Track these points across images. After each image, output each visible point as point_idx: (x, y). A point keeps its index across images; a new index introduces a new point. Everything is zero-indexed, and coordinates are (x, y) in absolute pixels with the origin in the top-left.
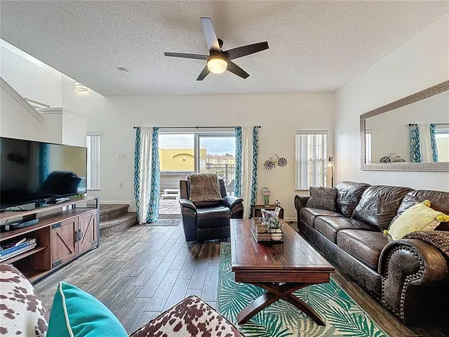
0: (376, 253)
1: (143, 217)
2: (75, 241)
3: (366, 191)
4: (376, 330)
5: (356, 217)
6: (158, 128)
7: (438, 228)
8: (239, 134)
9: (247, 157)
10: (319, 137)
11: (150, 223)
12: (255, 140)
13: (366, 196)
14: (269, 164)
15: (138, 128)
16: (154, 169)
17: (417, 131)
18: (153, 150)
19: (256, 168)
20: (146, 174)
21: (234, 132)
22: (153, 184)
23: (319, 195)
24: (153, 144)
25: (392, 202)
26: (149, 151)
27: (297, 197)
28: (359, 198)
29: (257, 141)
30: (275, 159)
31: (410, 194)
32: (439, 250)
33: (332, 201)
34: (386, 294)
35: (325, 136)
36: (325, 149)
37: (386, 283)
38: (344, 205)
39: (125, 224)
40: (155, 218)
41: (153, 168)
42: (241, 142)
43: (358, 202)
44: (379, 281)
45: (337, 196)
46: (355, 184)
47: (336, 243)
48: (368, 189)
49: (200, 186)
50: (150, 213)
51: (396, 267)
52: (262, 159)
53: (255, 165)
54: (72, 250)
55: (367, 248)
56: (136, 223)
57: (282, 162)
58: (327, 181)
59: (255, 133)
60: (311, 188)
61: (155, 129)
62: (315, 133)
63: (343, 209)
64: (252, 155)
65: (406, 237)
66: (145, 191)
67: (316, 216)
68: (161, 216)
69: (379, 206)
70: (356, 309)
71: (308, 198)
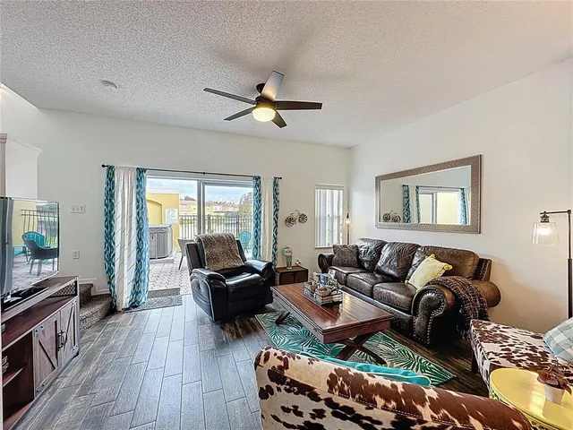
0: (409, 299)
1: (124, 299)
2: (57, 349)
3: (384, 248)
4: (416, 357)
5: (379, 272)
6: (145, 170)
7: (444, 275)
8: (258, 185)
9: (267, 213)
10: (336, 192)
11: (136, 307)
12: (276, 194)
13: (386, 253)
14: (290, 221)
15: (111, 168)
16: (140, 229)
17: (408, 191)
18: (138, 201)
19: (277, 226)
20: (127, 237)
21: (252, 183)
22: (139, 250)
23: (343, 253)
24: (138, 193)
25: (407, 257)
26: (131, 203)
27: (321, 256)
28: (379, 254)
29: (277, 194)
30: (296, 216)
31: (419, 249)
32: (450, 289)
33: (355, 258)
34: (417, 329)
35: (341, 192)
36: (341, 205)
37: (417, 320)
38: (367, 261)
39: (99, 314)
40: (143, 298)
41: (138, 227)
42: (260, 195)
43: (379, 257)
44: (411, 321)
45: (358, 253)
46: (373, 240)
47: (372, 297)
48: (386, 245)
49: (217, 250)
50: (136, 292)
51: (425, 306)
52: (283, 216)
53: (276, 222)
54: (55, 364)
55: (403, 297)
56: (112, 310)
57: (303, 218)
58: (343, 238)
59: (276, 184)
60: (334, 247)
61: (141, 171)
62: (332, 188)
63: (366, 265)
64: (273, 210)
65: (429, 283)
66: (126, 262)
67: (347, 274)
68: (153, 294)
69: (398, 261)
70: (398, 346)
71: (332, 256)
